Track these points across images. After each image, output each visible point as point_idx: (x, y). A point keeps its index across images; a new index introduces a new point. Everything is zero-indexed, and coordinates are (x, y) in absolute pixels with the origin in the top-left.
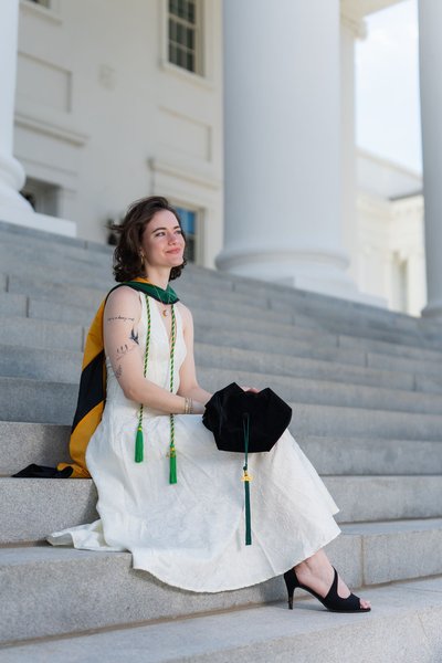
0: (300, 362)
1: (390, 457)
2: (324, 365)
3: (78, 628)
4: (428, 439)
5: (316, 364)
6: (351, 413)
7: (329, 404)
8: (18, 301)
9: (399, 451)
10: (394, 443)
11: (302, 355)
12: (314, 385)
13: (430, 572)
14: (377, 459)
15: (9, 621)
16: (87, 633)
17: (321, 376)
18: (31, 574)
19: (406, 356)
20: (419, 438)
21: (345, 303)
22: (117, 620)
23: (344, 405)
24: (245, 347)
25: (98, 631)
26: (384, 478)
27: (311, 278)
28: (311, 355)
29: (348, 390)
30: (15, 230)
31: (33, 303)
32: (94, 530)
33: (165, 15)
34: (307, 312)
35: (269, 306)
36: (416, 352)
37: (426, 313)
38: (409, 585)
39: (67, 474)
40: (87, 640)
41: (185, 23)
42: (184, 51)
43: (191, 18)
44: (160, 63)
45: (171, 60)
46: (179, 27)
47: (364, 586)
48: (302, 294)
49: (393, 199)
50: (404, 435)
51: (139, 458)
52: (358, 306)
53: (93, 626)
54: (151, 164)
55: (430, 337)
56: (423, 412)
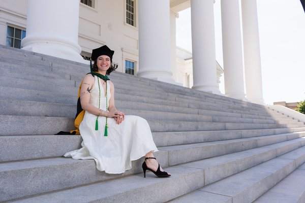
0: (156, 100)
1: (180, 126)
2: (163, 101)
3: (66, 187)
4: (191, 121)
5: (161, 100)
6: (170, 114)
7: (165, 111)
8: (72, 82)
9: (183, 124)
10: (181, 122)
11: (158, 98)
12: (159, 106)
13: (190, 161)
14: (176, 127)
15: (38, 187)
16: (70, 188)
17: (162, 104)
18: (47, 170)
19: (187, 99)
20: (189, 121)
21: (171, 85)
22: (81, 183)
23: (169, 112)
24: (141, 96)
25: (74, 187)
26: (177, 132)
27: (162, 78)
28: (160, 98)
29: (169, 108)
30: (77, 64)
31: (77, 83)
32: (80, 152)
33: (126, 10)
34: (160, 87)
35: (150, 85)
36: (190, 97)
37: (193, 88)
38: (183, 165)
39: (74, 133)
40: (69, 191)
41: (131, 13)
42: (131, 20)
43: (133, 12)
44: (124, 23)
45: (127, 23)
46: (129, 14)
47: (169, 166)
48: (160, 82)
49: (185, 60)
50: (185, 120)
51: (97, 129)
52: (175, 85)
53: (72, 186)
54: (122, 49)
55: (194, 94)
56: (190, 113)
